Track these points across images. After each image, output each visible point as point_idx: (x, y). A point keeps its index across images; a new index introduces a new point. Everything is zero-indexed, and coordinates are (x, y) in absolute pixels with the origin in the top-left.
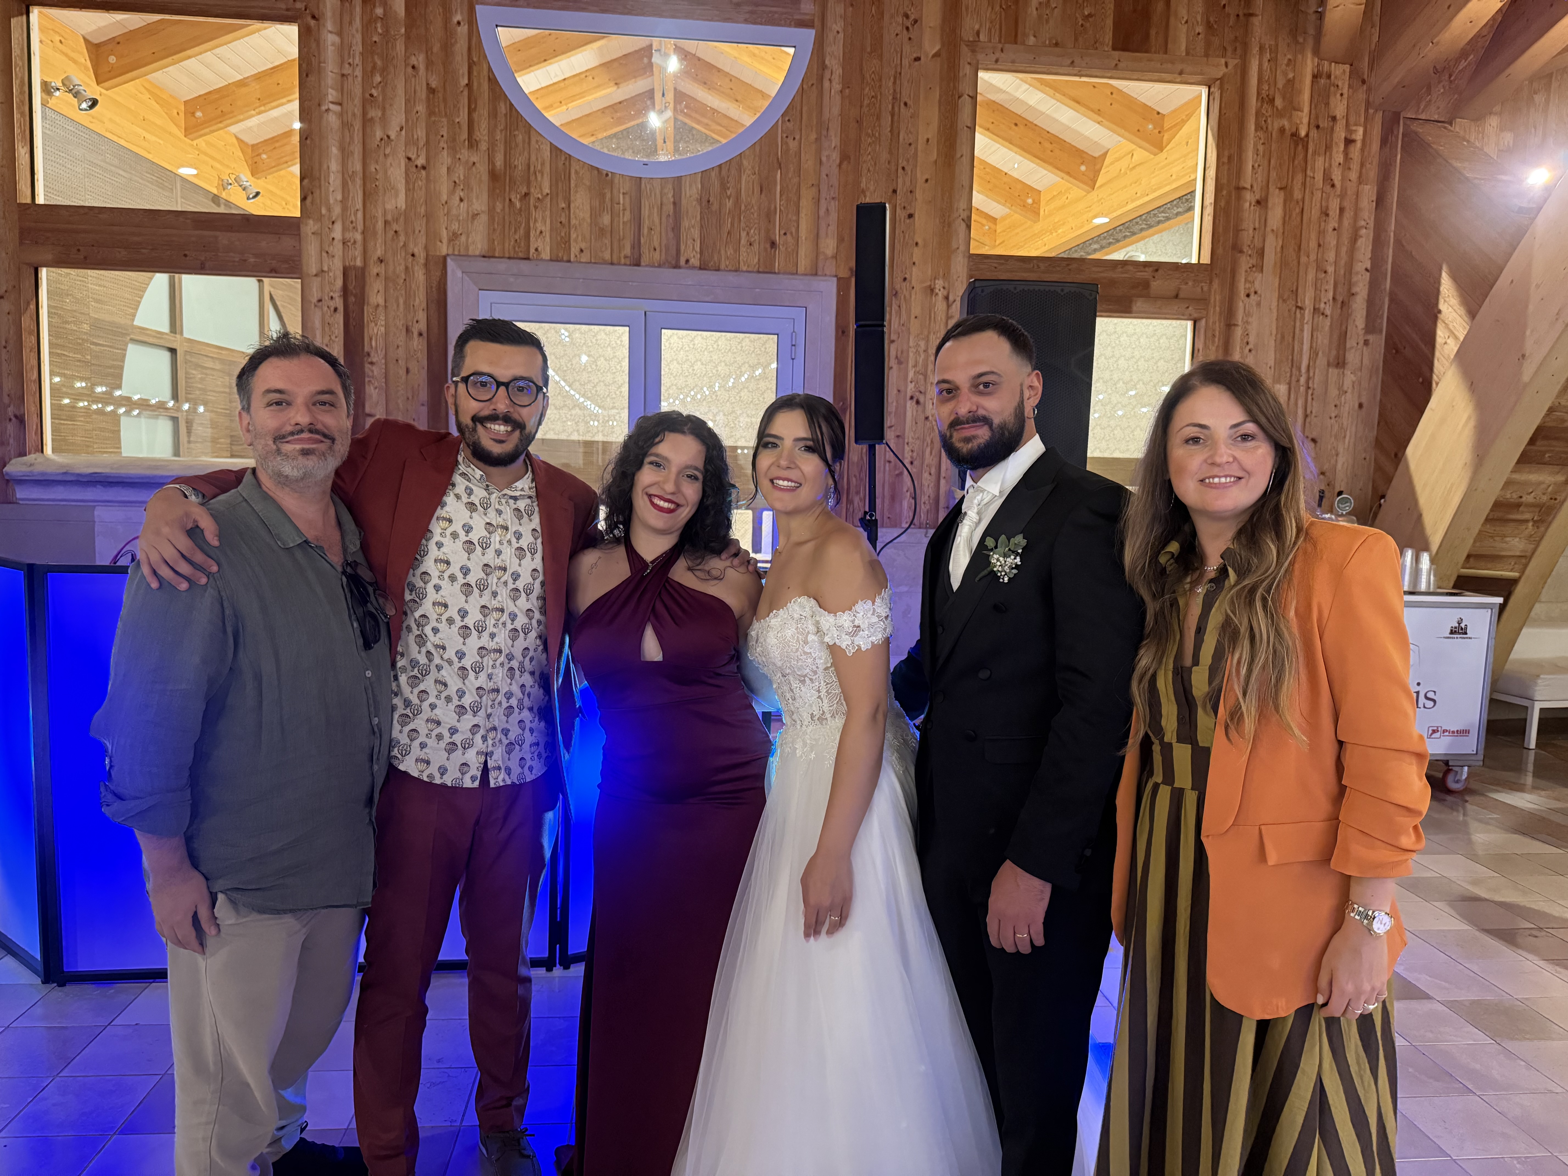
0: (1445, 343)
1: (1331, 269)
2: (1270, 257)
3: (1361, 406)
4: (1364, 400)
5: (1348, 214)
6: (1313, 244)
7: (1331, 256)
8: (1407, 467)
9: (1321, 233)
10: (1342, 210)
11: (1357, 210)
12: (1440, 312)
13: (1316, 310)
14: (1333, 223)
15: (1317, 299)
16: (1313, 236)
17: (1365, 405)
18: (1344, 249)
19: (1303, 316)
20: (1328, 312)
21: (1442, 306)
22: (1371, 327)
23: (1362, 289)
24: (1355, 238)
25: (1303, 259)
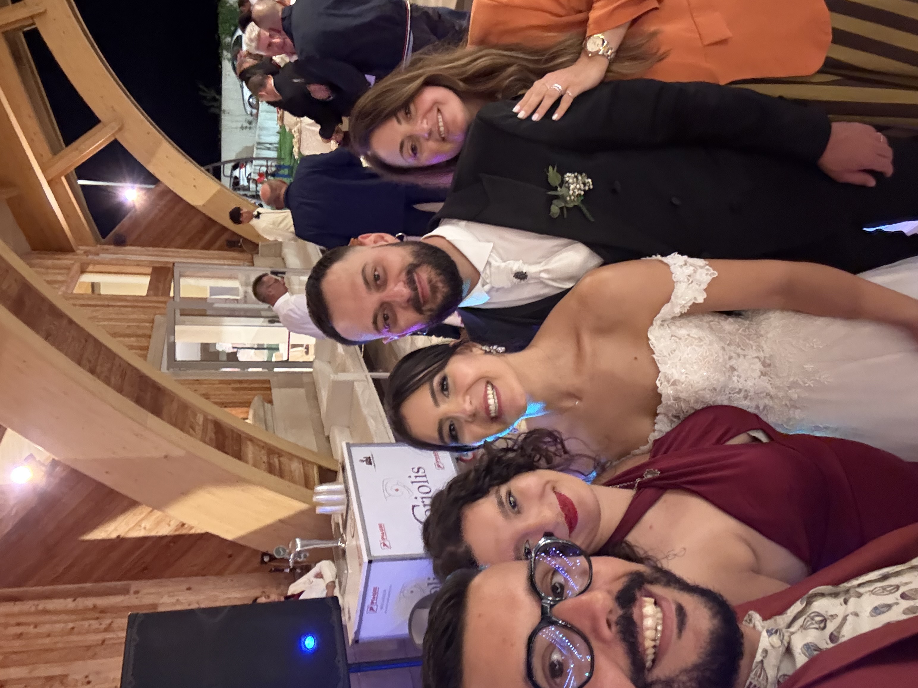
0: (145, 528)
1: (71, 625)
2: (56, 670)
3: (189, 589)
4: (184, 587)
5: (23, 619)
6: (47, 641)
7: (59, 627)
8: (243, 537)
9: (38, 636)
10: (18, 624)
11: (21, 614)
12: (118, 537)
13: (106, 630)
14: (31, 629)
15: (97, 631)
16: (40, 641)
17: (187, 586)
18: (54, 618)
19: (110, 639)
20: (108, 621)
21: (114, 536)
22: (125, 591)
23: (90, 602)
24: (46, 612)
25: (60, 645)
